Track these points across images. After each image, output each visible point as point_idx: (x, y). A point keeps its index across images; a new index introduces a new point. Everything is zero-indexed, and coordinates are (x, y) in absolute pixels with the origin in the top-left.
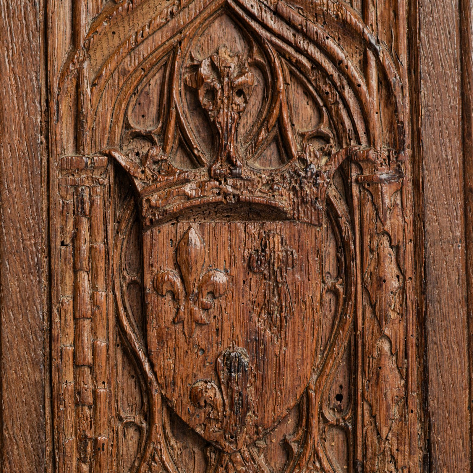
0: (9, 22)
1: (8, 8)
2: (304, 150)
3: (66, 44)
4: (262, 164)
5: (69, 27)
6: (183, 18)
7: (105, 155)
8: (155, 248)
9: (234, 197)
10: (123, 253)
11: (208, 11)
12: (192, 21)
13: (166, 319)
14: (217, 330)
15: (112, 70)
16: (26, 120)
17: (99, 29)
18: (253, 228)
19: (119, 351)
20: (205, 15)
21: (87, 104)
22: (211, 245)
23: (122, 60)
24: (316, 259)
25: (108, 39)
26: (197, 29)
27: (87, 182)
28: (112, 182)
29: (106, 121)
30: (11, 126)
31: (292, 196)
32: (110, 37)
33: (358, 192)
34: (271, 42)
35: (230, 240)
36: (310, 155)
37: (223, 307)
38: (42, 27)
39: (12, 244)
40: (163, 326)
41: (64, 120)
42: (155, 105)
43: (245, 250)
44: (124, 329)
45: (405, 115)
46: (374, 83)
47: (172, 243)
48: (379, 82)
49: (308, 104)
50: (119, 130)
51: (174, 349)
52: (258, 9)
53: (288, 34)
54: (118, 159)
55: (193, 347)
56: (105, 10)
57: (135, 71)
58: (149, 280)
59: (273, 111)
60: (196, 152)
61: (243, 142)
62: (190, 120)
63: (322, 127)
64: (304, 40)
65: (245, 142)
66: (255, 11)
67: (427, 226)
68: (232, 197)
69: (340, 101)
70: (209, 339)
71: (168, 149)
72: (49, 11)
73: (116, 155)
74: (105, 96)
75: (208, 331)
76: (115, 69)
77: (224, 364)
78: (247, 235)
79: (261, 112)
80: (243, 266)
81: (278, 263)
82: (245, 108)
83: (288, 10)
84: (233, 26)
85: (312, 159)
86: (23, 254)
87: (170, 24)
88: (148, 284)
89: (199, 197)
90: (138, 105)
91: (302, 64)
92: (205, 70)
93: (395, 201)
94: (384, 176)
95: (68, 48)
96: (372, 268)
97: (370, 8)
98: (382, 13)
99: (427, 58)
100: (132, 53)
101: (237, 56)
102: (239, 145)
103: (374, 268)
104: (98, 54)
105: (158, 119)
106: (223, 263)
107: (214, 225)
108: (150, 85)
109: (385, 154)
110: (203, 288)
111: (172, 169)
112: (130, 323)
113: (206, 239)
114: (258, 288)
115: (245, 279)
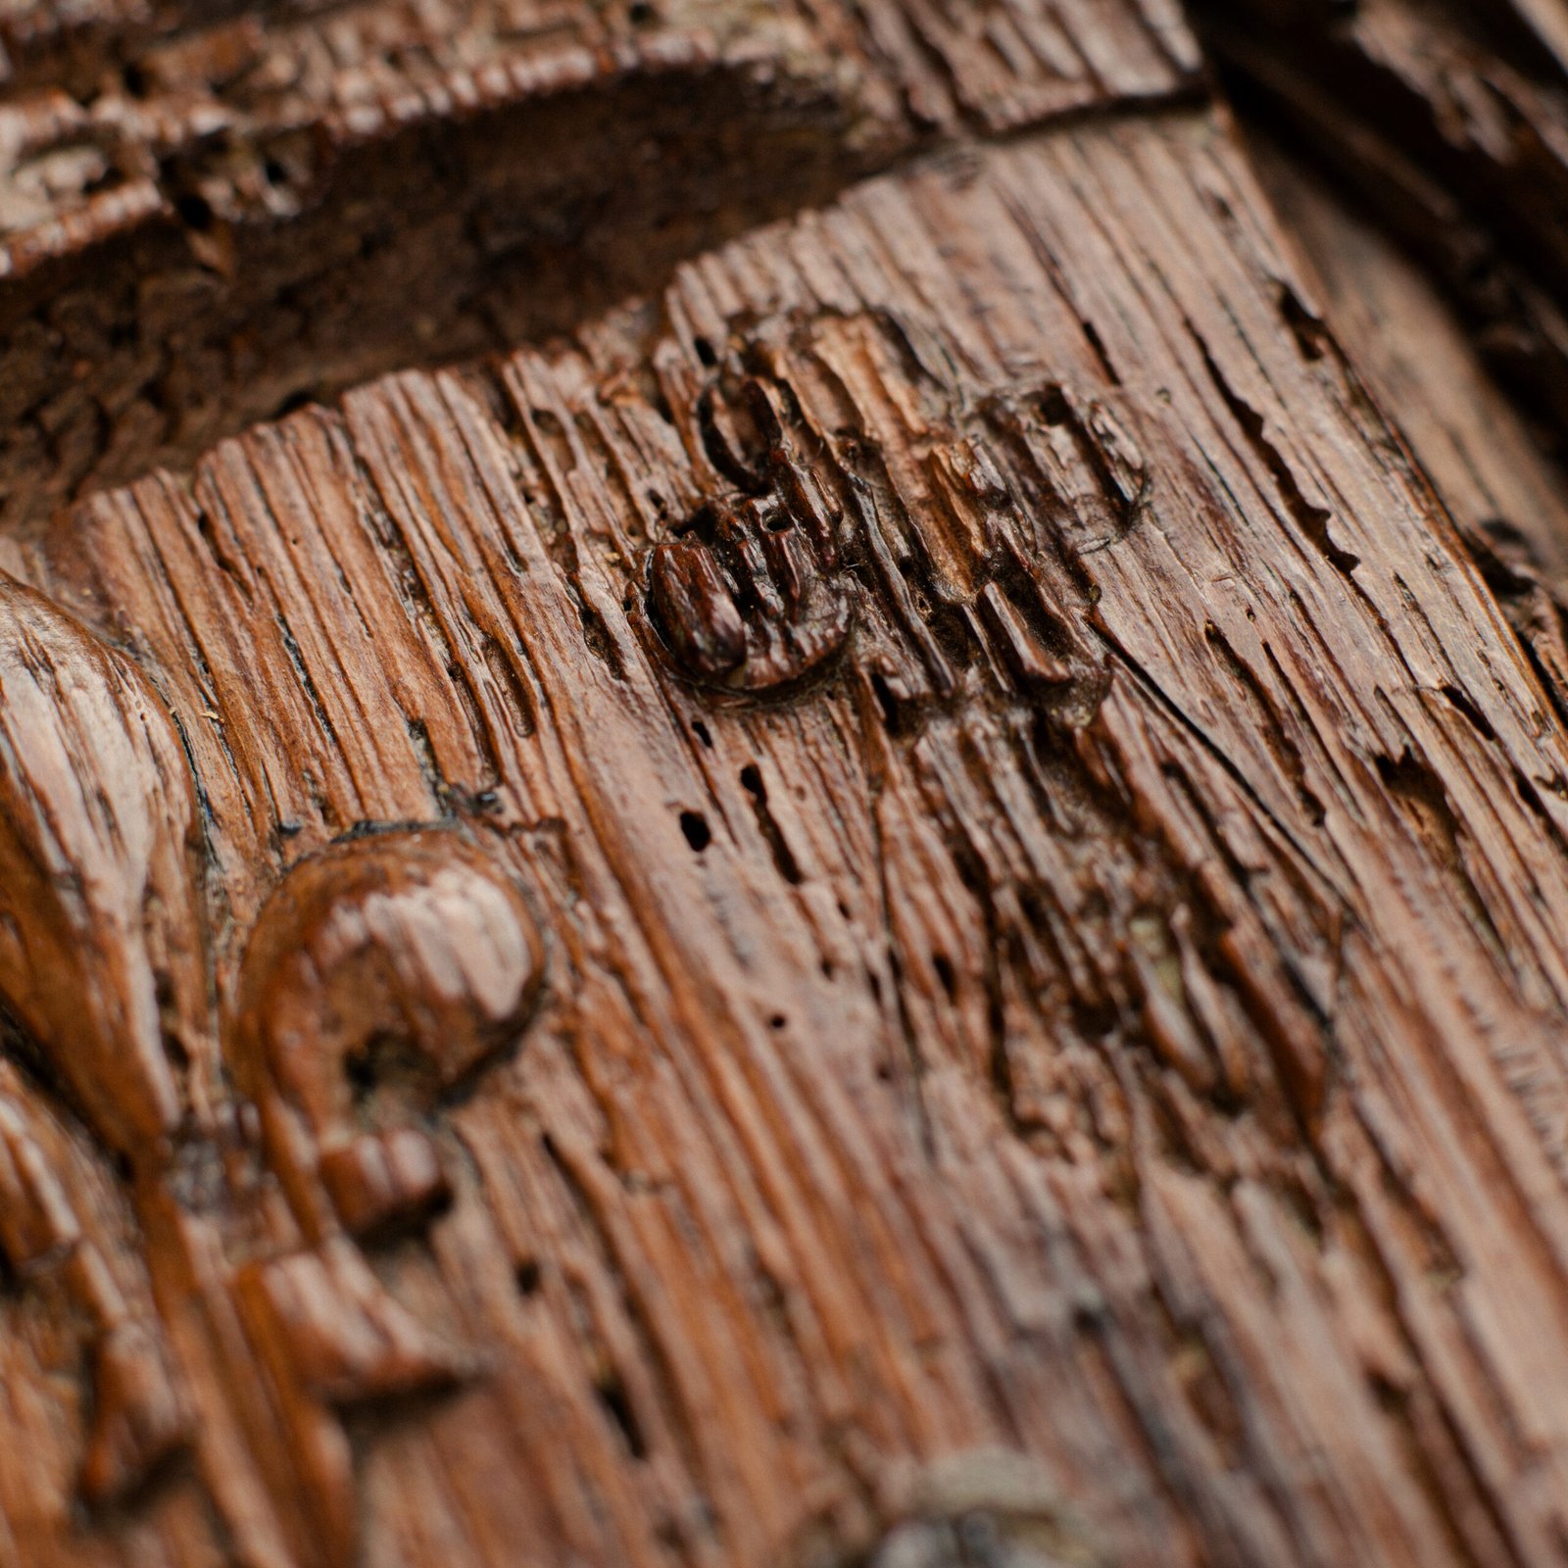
9: (272, 164)
14: (614, 1398)
22: (218, 653)
35: (397, 539)
37: (579, 1142)
43: (571, 565)
78: (543, 439)
81: (956, 533)
106: (406, 749)
110: (287, 1035)
114: (862, 825)
115: (696, 799)
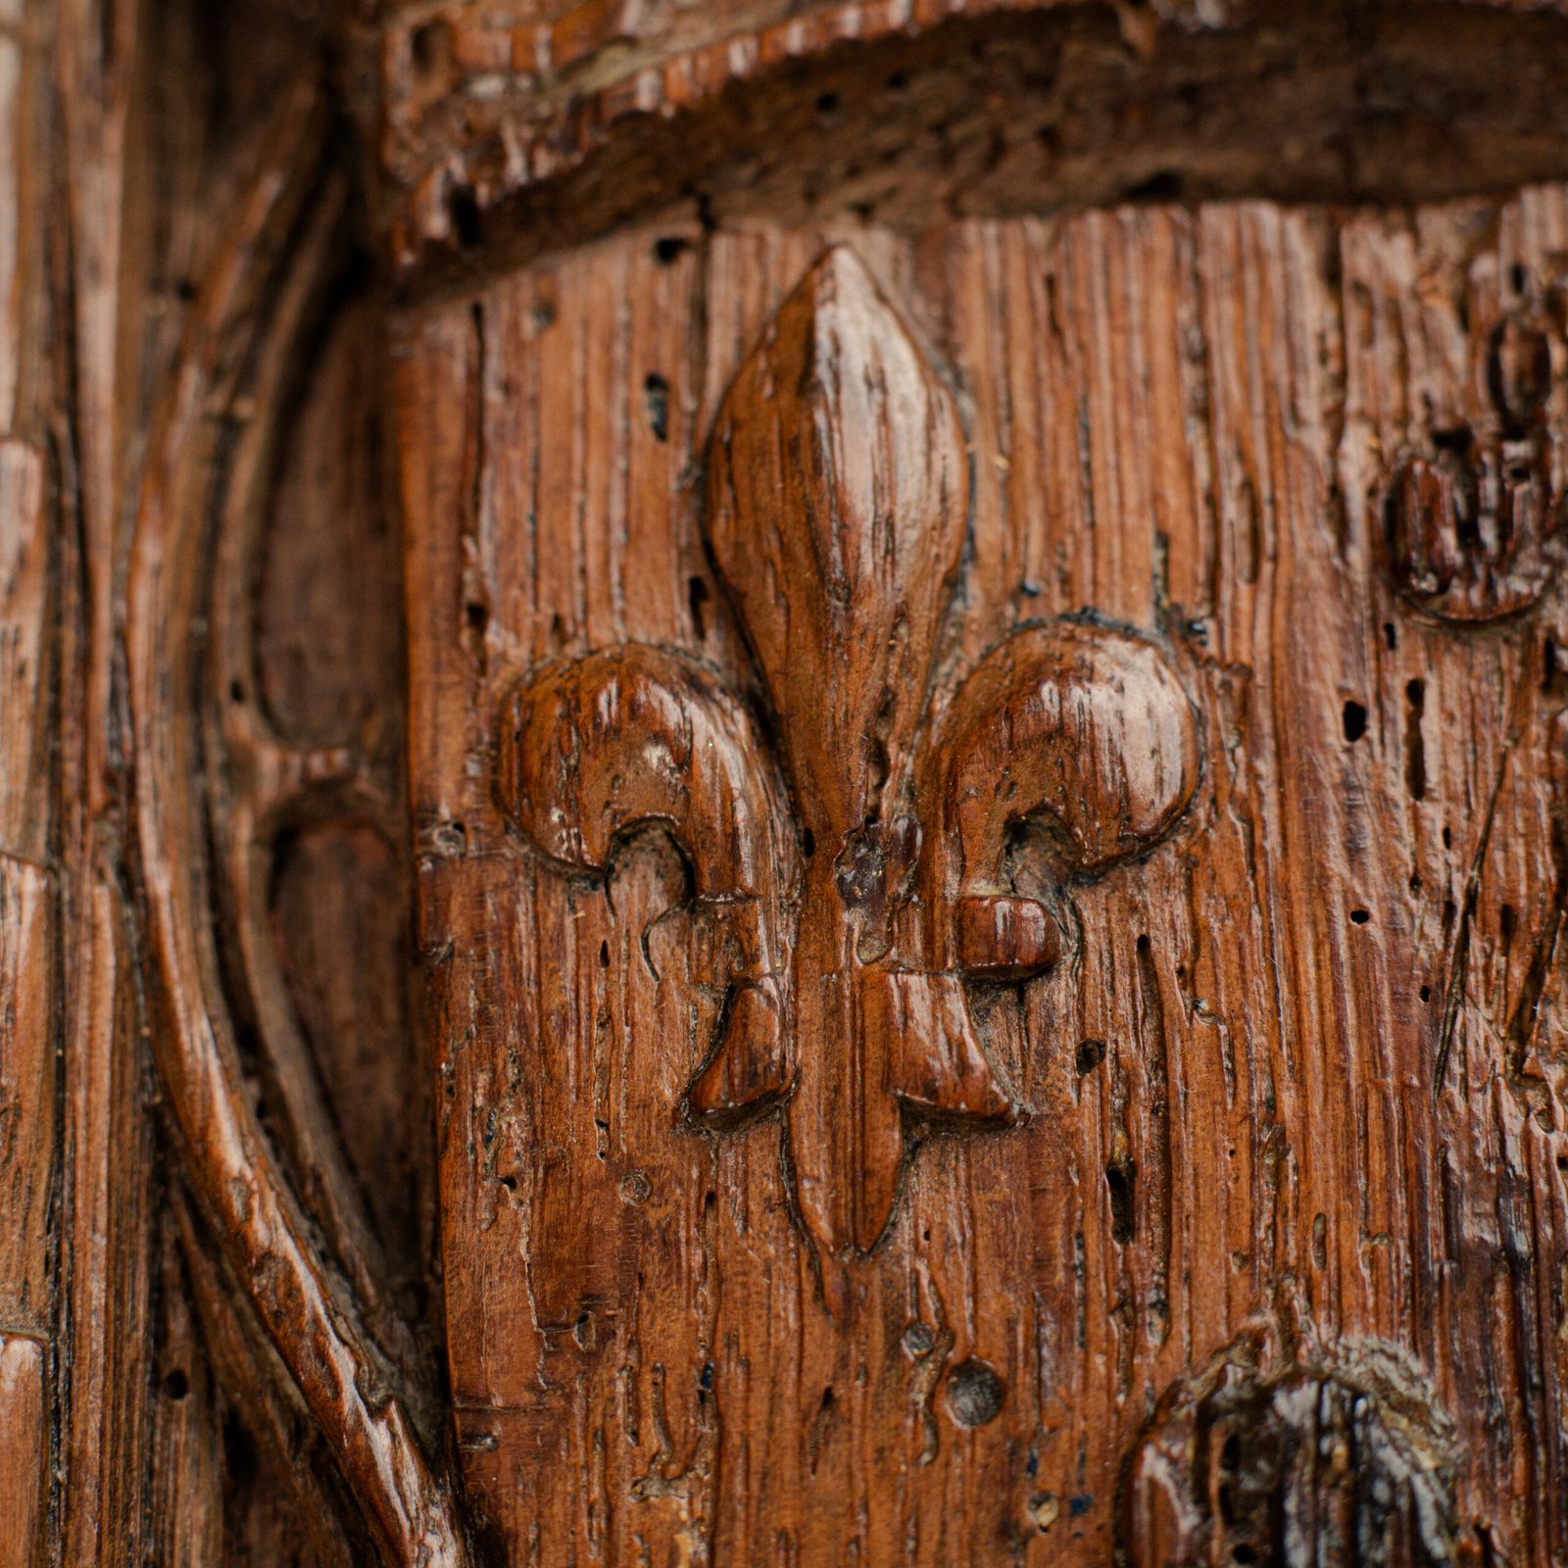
8: (510, 456)
13: (619, 1091)
14: (1122, 1180)
18: (1406, 251)
19: (181, 1435)
22: (1024, 409)
37: (1169, 956)
40: (592, 1165)
44: (224, 1211)
47: (662, 407)
51: (708, 1376)
55: (893, 1350)
58: (453, 743)
70: (1042, 1263)
75: (1036, 1193)
77: (1201, 1497)
78: (1355, 309)
80: (1339, 579)
88: (447, 784)
106: (1147, 555)
112: (296, 1177)
113: (972, 357)
114: (1491, 766)
115: (1365, 691)
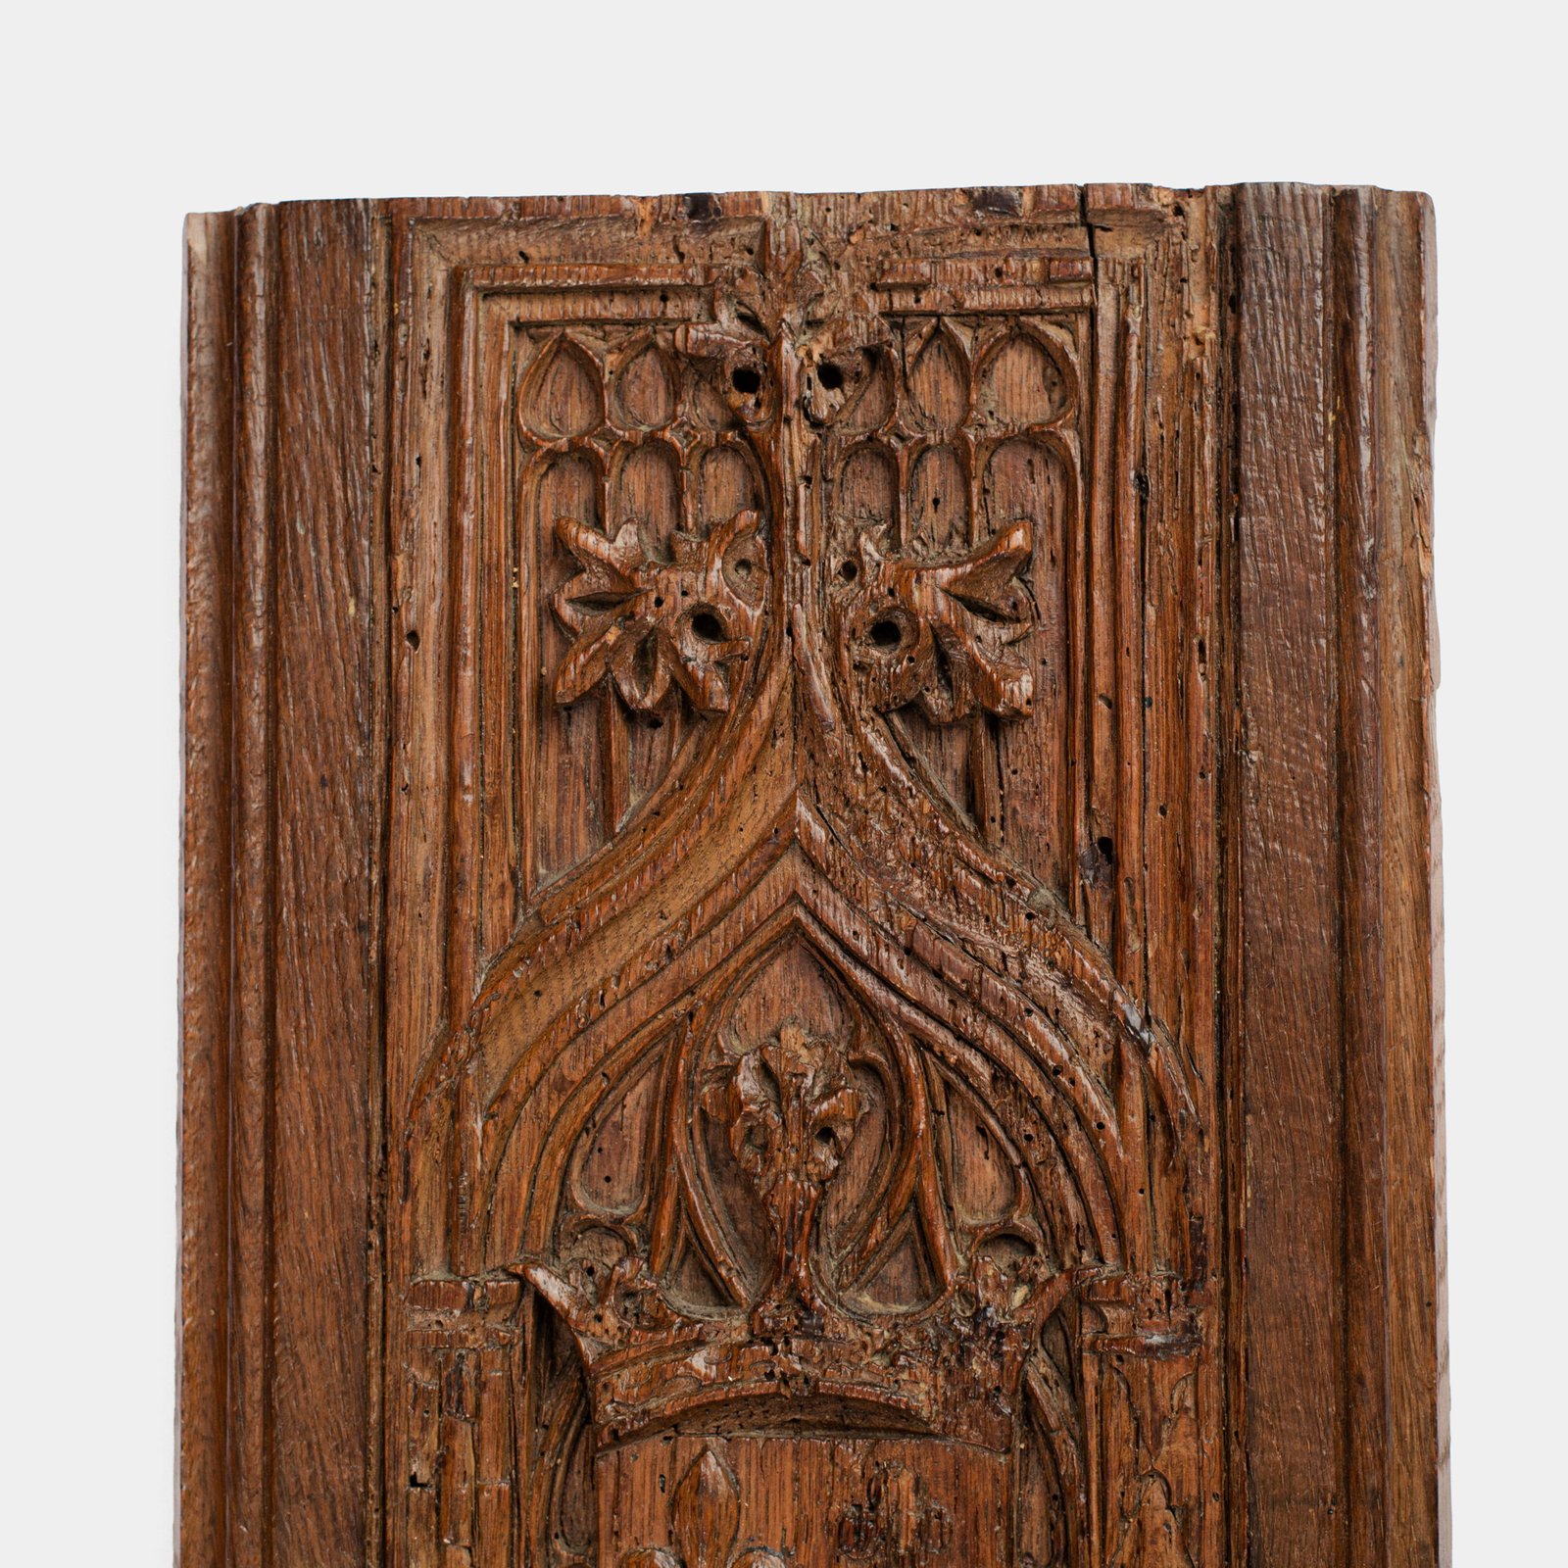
0: (302, 967)
1: (300, 934)
2: (972, 1270)
3: (429, 1015)
4: (878, 1297)
5: (437, 976)
6: (698, 960)
7: (516, 1276)
8: (625, 1494)
9: (806, 1381)
10: (555, 1499)
11: (758, 941)
12: (719, 966)
15: (533, 1080)
16: (336, 1195)
17: (504, 987)
18: (853, 1453)
20: (749, 950)
21: (475, 1160)
22: (753, 1491)
23: (556, 1058)
24: (997, 1528)
25: (525, 1007)
26: (728, 983)
27: (471, 1337)
28: (529, 1337)
29: (520, 1196)
30: (301, 1206)
31: (941, 1381)
32: (530, 1004)
33: (1095, 1374)
34: (899, 1016)
35: (798, 1481)
36: (986, 1285)
38: (375, 980)
39: (298, 1481)
41: (423, 1197)
42: (636, 1153)
43: (830, 1504)
45: (1206, 1199)
46: (1136, 1121)
47: (664, 1483)
48: (1149, 1118)
49: (987, 1158)
50: (545, 1215)
52: (869, 942)
53: (939, 999)
54: (543, 1286)
56: (520, 938)
57: (587, 1080)
59: (901, 1179)
60: (724, 1272)
61: (833, 1246)
62: (712, 1193)
63: (1016, 1216)
64: (975, 1015)
65: (839, 1247)
66: (863, 946)
67: (1256, 1459)
68: (801, 1380)
69: (1060, 1160)
71: (659, 1262)
72: (392, 942)
73: (539, 1276)
74: (518, 1139)
76: (540, 1078)
78: (838, 1471)
79: (875, 1175)
80: (827, 1542)
81: (907, 1538)
82: (837, 1169)
83: (939, 945)
84: (816, 974)
85: (988, 1295)
86: (325, 1504)
87: (670, 974)
89: (725, 1383)
90: (596, 1154)
91: (972, 1069)
92: (747, 1083)
93: (1182, 1400)
94: (1157, 1339)
95: (436, 1026)
96: (1126, 1556)
97: (1130, 942)
98: (1157, 952)
99: (1260, 1064)
100: (580, 1040)
101: (823, 1045)
102: (822, 1258)
103: (1131, 1556)
104: (503, 1042)
105: (642, 1187)
106: (779, 1533)
107: (761, 1444)
108: (624, 1107)
109: (1159, 1288)
111: (665, 1314)
113: (741, 1476)
